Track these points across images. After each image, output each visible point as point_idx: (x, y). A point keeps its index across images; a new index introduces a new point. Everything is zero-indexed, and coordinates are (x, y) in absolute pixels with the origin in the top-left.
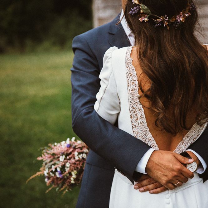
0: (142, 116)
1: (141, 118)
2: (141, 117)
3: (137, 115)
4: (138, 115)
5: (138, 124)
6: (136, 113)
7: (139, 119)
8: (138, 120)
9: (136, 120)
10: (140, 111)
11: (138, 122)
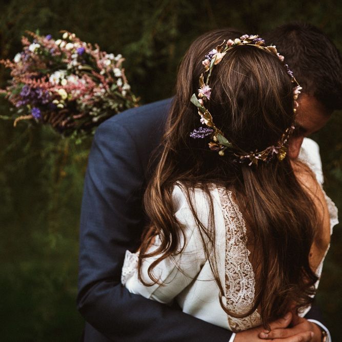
0: (249, 286)
1: (246, 289)
2: (246, 286)
3: (239, 283)
4: (241, 283)
5: (238, 298)
6: (237, 281)
7: (241, 290)
8: (241, 292)
9: (237, 292)
10: (246, 277)
11: (239, 295)
